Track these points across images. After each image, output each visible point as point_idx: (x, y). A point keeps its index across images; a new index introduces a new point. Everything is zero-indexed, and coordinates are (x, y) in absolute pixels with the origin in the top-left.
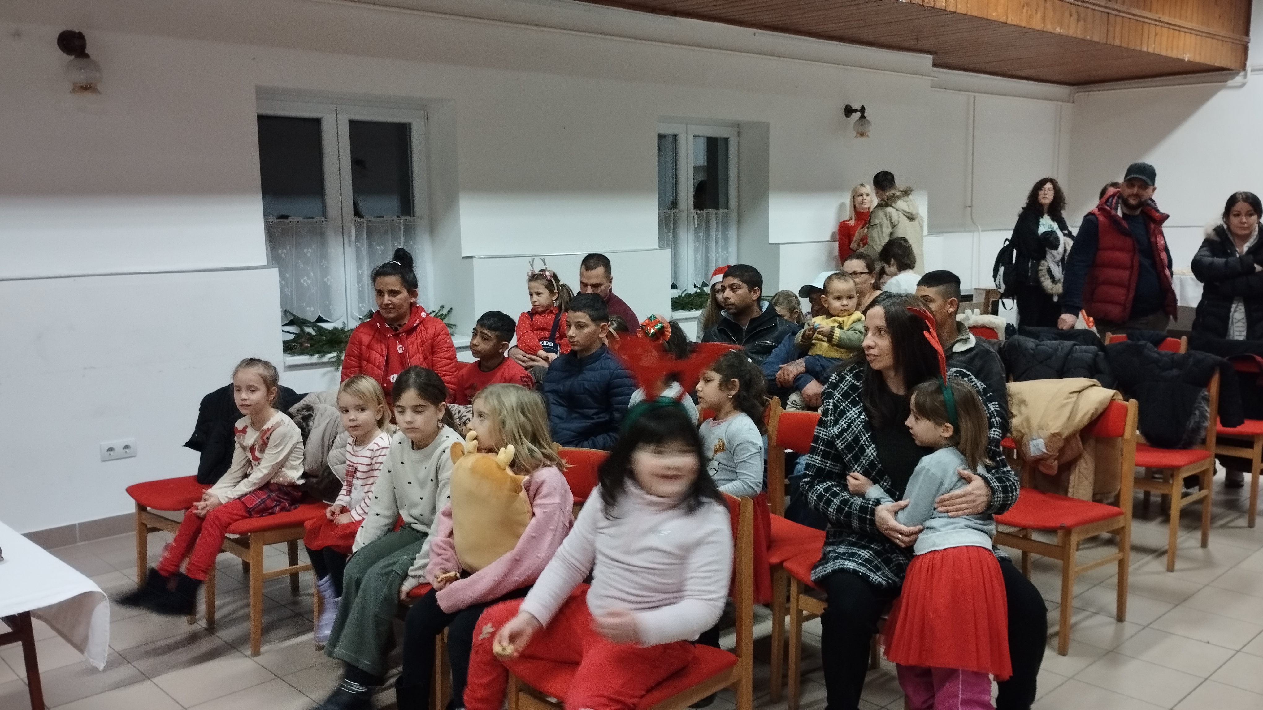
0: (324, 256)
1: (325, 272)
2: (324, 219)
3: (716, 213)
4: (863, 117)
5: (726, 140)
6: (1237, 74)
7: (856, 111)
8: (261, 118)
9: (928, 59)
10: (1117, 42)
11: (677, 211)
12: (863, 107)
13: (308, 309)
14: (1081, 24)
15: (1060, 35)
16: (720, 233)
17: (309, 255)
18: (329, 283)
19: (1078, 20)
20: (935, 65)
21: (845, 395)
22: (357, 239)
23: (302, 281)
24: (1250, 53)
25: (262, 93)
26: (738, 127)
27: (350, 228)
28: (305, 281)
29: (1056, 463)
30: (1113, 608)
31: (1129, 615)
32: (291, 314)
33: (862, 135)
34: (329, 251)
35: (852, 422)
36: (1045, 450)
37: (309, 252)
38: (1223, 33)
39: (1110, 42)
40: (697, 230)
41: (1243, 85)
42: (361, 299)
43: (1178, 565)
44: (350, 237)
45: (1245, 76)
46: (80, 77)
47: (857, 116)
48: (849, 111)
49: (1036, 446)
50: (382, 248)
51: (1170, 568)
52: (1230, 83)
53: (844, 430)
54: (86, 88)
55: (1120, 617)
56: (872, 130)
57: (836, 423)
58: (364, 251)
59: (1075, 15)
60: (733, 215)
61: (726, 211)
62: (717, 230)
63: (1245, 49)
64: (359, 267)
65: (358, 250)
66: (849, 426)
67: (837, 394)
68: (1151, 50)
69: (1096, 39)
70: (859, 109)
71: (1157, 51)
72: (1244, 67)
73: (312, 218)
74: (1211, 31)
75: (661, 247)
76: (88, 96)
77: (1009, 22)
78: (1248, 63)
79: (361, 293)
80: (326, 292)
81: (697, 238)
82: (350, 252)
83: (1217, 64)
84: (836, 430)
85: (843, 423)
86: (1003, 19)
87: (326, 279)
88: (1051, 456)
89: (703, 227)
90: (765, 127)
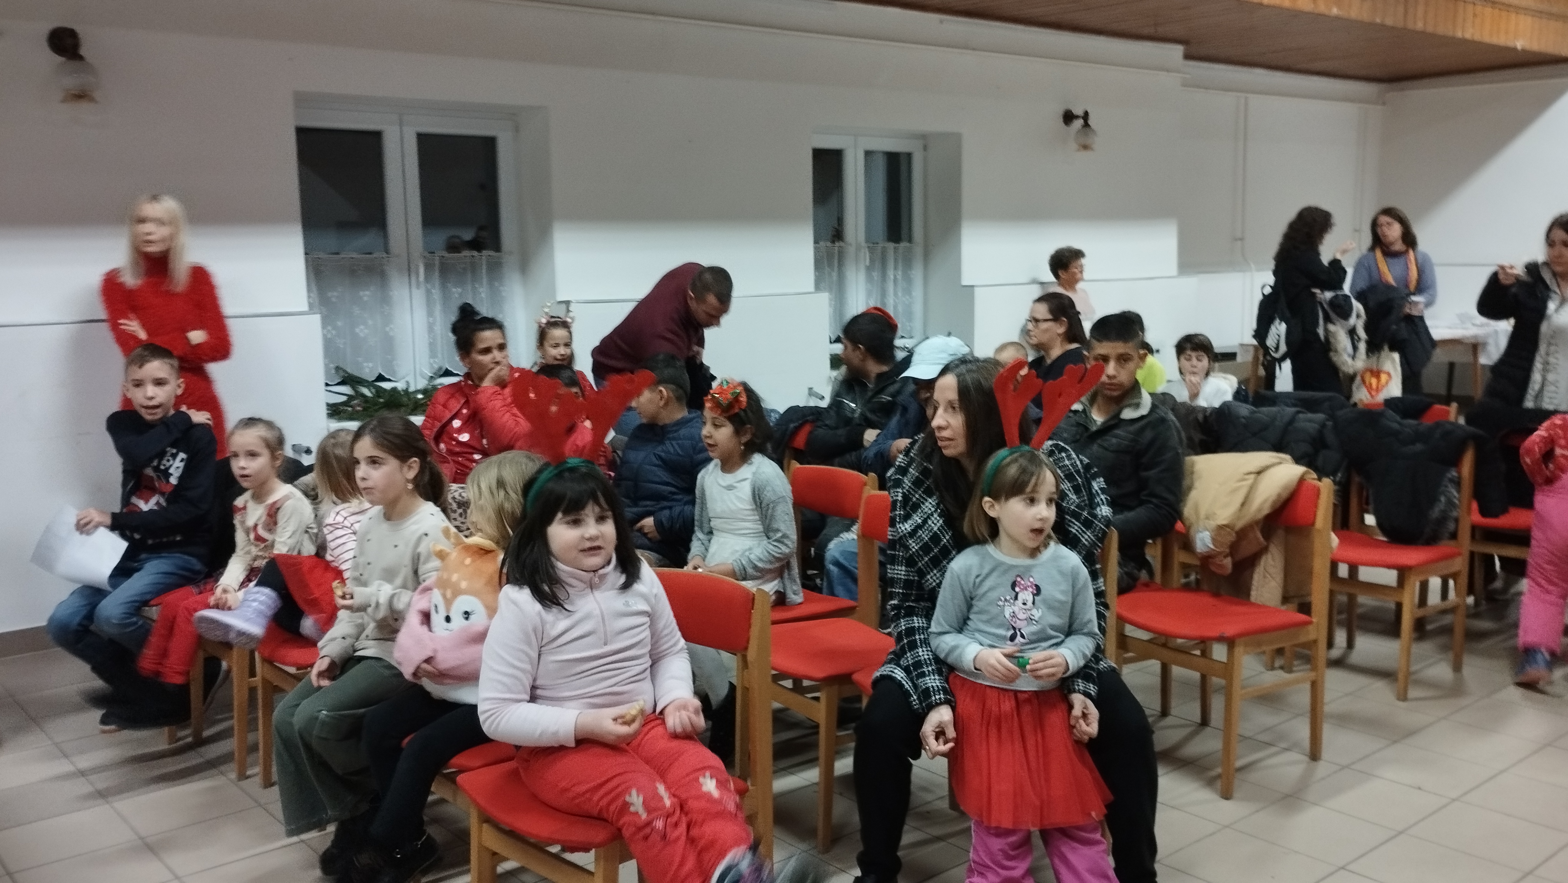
0: (385, 300)
1: (388, 319)
2: (385, 255)
3: (895, 248)
4: (1086, 125)
5: (909, 155)
7: (1077, 117)
8: (301, 132)
9: (1178, 50)
10: (1420, 26)
11: (841, 244)
12: (1087, 113)
13: (365, 364)
14: (1368, 3)
15: (1337, 18)
16: (900, 273)
17: (365, 299)
18: (391, 334)
20: (1188, 57)
21: (917, 483)
22: (427, 279)
23: (357, 330)
25: (302, 100)
26: (925, 140)
27: (417, 266)
28: (361, 331)
29: (1228, 562)
32: (345, 371)
33: (1085, 147)
34: (391, 293)
35: (928, 517)
36: (1212, 546)
37: (366, 294)
39: (1410, 26)
40: (869, 269)
42: (433, 354)
44: (418, 277)
46: (71, 82)
47: (1078, 123)
48: (1068, 117)
49: (1202, 540)
50: (460, 290)
53: (919, 527)
54: (80, 96)
56: (1098, 142)
57: (906, 518)
58: (436, 293)
60: (918, 250)
61: (908, 244)
62: (896, 268)
64: (430, 313)
65: (428, 293)
66: (925, 521)
67: (907, 482)
68: (1468, 36)
69: (1389, 22)
70: (1082, 114)
71: (1477, 37)
73: (370, 254)
75: (818, 287)
76: (84, 107)
79: (432, 346)
80: (389, 345)
81: (869, 279)
82: (419, 295)
83: (1563, 54)
84: (907, 527)
85: (917, 519)
87: (387, 329)
88: (1220, 553)
89: (878, 264)
90: (959, 139)
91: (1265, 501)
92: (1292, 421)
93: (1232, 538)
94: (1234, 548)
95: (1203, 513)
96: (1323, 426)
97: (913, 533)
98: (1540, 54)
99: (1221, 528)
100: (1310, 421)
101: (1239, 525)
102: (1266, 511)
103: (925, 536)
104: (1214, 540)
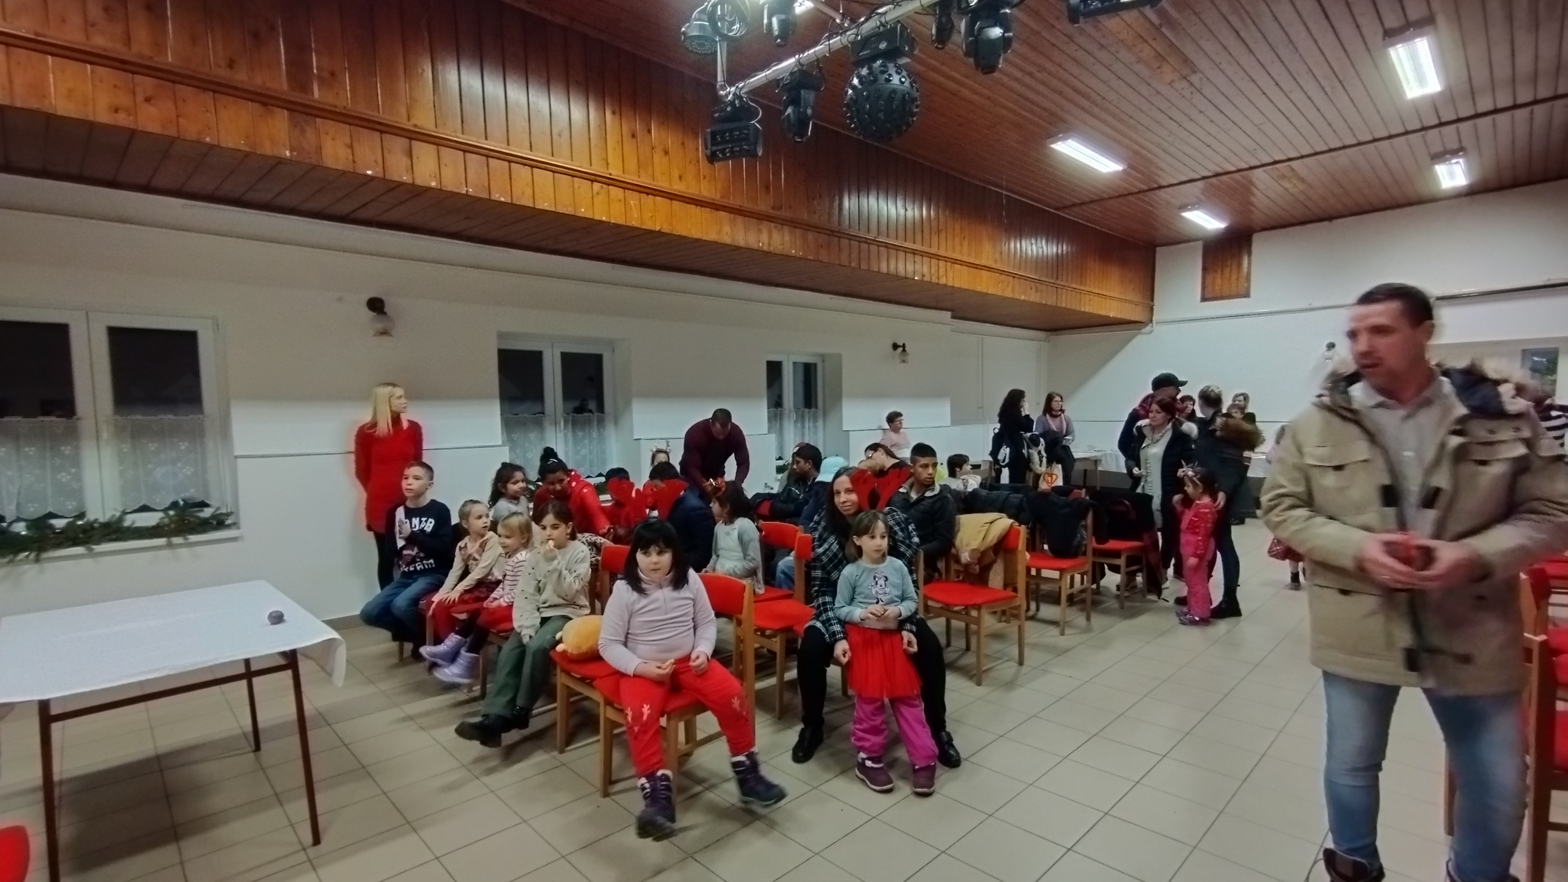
0: (543, 438)
2: (543, 415)
3: (809, 411)
4: (904, 350)
5: (815, 365)
6: (1147, 325)
7: (900, 346)
8: (501, 352)
9: (948, 314)
10: (1064, 305)
11: (781, 409)
12: (904, 344)
14: (1039, 294)
15: (1024, 301)
16: (811, 424)
17: (532, 438)
19: (1037, 291)
20: (953, 317)
21: (825, 528)
22: (565, 428)
24: (1155, 312)
25: (501, 335)
26: (823, 356)
27: (560, 421)
28: (529, 455)
29: (977, 567)
30: (1017, 657)
31: (1026, 662)
33: (904, 361)
34: (546, 435)
36: (969, 560)
37: (532, 436)
38: (1136, 299)
39: (1059, 305)
40: (796, 422)
41: (1152, 332)
43: (1066, 632)
44: (560, 427)
45: (1152, 327)
46: (380, 326)
47: (901, 349)
48: (895, 346)
49: (965, 556)
50: (582, 434)
51: (1062, 634)
52: (1143, 330)
53: (827, 550)
54: (385, 332)
55: (1021, 663)
56: (909, 358)
57: (820, 546)
58: (570, 435)
59: (1034, 289)
60: (820, 412)
61: (815, 409)
62: (809, 422)
63: (1152, 309)
65: (565, 435)
66: (830, 547)
67: (820, 528)
68: (1087, 310)
69: (1049, 303)
70: (901, 345)
71: (1091, 311)
72: (1151, 321)
73: (535, 415)
74: (1127, 298)
75: (769, 432)
76: (385, 338)
77: (989, 292)
78: (1154, 318)
81: (796, 427)
82: (560, 436)
83: (1133, 319)
84: (821, 550)
85: (826, 546)
86: (985, 291)
88: (973, 563)
89: (800, 419)
90: (840, 356)
91: (994, 537)
92: (1007, 497)
93: (979, 555)
94: (980, 561)
95: (964, 544)
96: (1022, 500)
97: (824, 553)
98: (1121, 319)
99: (973, 550)
100: (1016, 498)
101: (982, 549)
102: (995, 542)
103: (830, 554)
104: (970, 557)
